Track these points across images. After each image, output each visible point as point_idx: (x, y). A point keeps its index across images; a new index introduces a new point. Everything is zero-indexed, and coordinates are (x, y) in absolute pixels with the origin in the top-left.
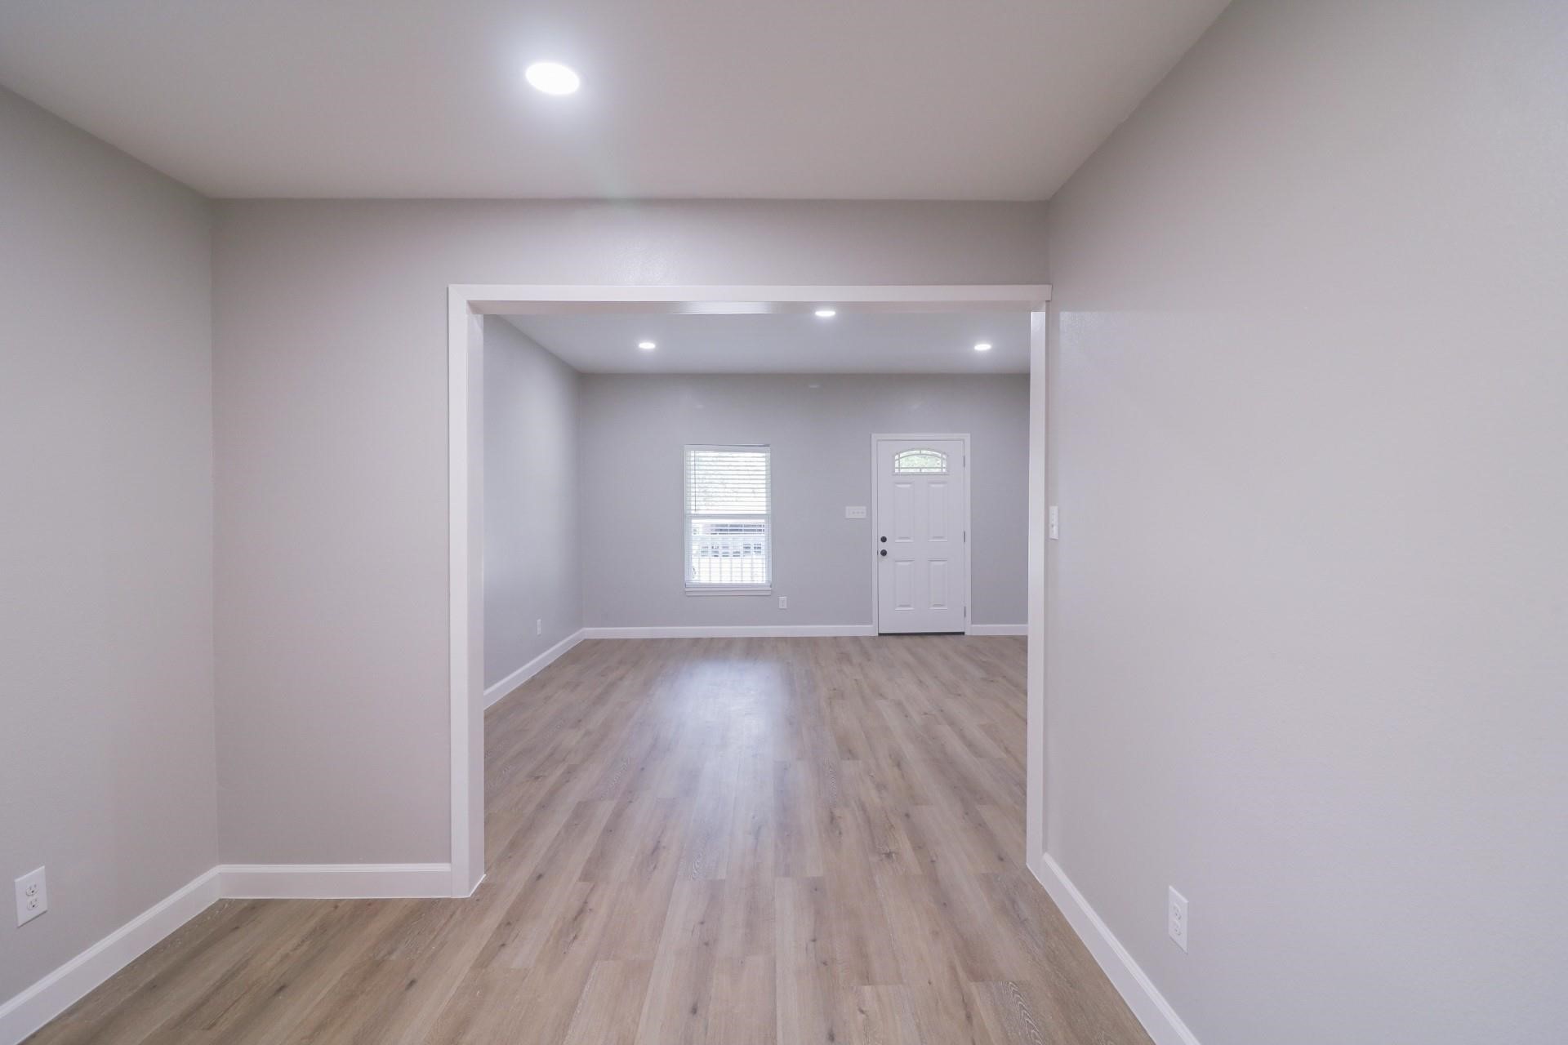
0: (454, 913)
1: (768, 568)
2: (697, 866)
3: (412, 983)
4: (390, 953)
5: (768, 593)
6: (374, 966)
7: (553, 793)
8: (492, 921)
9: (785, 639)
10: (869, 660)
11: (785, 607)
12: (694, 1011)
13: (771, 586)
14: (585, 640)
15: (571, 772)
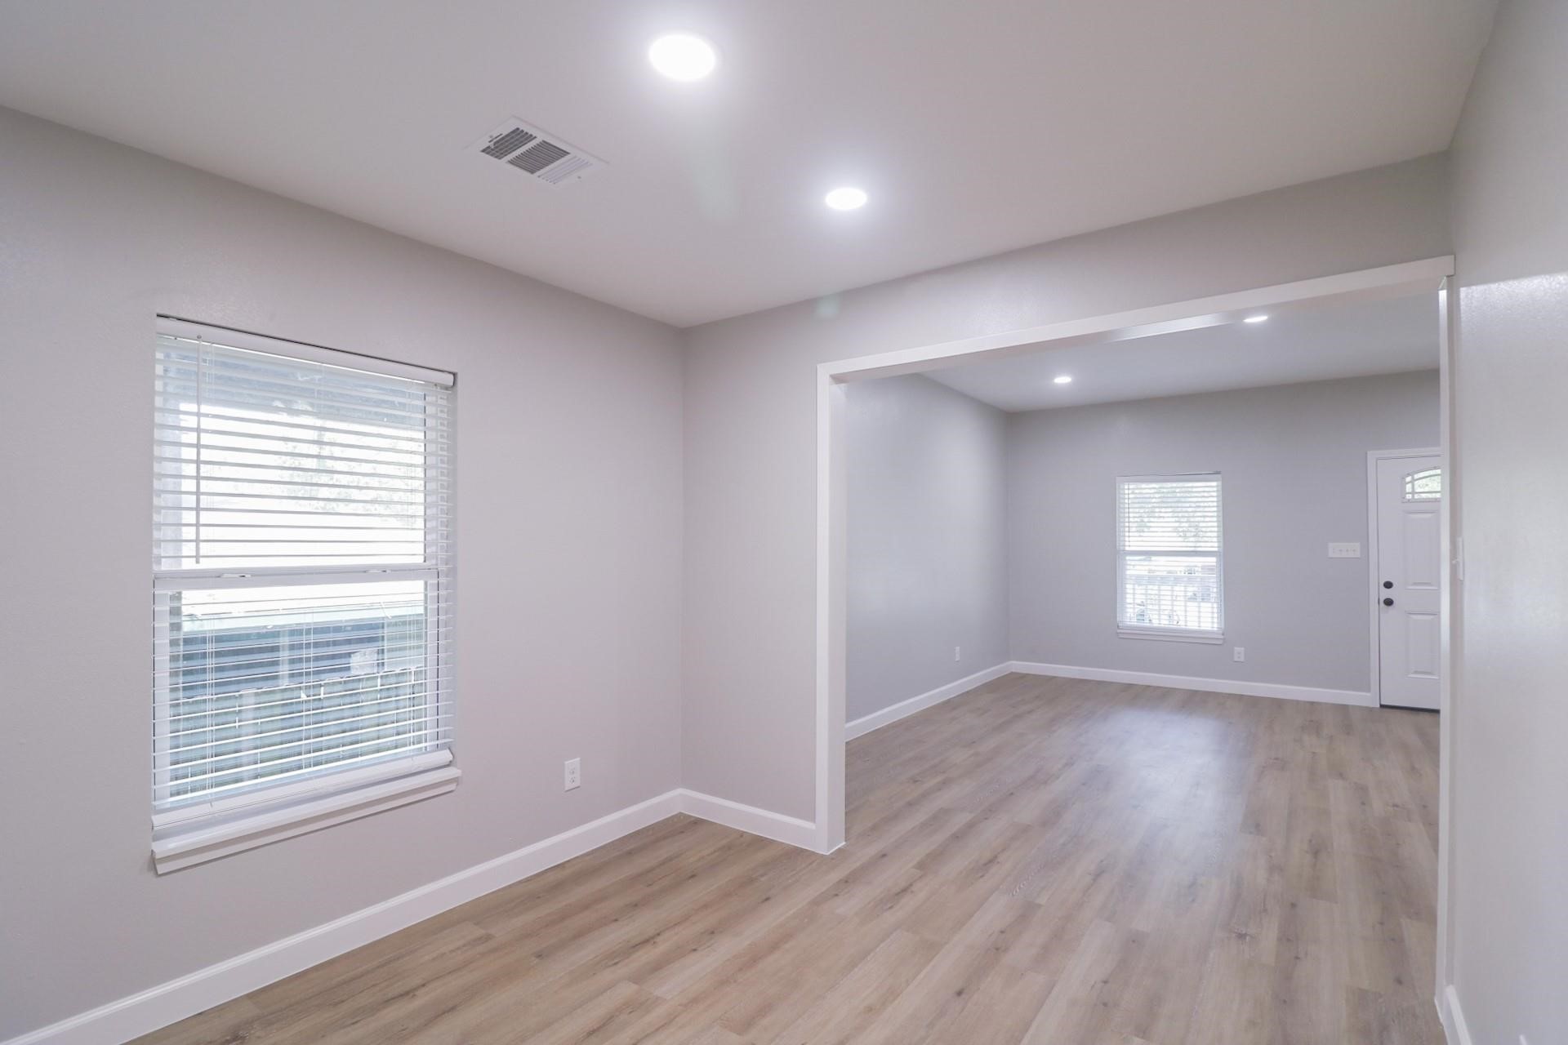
0: (813, 862)
1: (1219, 612)
2: (1022, 886)
3: (767, 899)
4: (762, 876)
5: (1220, 642)
6: (748, 881)
7: (925, 795)
8: (835, 876)
9: (1240, 698)
10: (1348, 734)
11: (1242, 659)
12: (959, 993)
13: (1223, 634)
14: (1012, 673)
15: (946, 783)
